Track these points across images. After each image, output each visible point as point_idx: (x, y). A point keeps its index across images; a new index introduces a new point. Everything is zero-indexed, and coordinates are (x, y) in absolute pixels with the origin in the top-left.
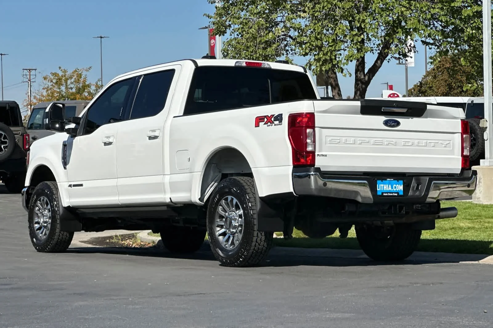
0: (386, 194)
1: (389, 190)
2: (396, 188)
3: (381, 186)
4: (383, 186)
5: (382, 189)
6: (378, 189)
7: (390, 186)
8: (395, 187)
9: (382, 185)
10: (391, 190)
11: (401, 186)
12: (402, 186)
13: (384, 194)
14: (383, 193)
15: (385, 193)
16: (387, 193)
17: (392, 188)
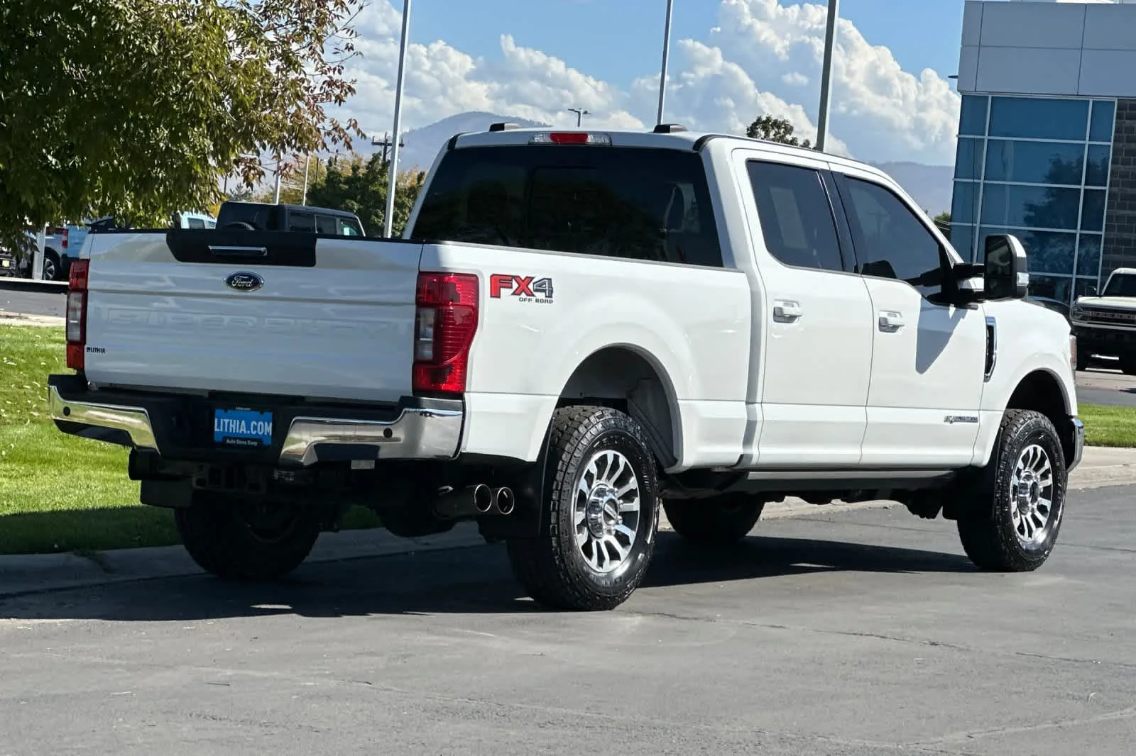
0: (233, 442)
1: (241, 432)
2: (257, 429)
3: (224, 423)
4: (229, 423)
5: (226, 430)
6: (216, 430)
7: (243, 422)
8: (255, 428)
9: (227, 421)
10: (245, 432)
11: (269, 425)
12: (271, 424)
13: (228, 441)
14: (225, 438)
15: (230, 438)
16: (235, 439)
17: (248, 428)
